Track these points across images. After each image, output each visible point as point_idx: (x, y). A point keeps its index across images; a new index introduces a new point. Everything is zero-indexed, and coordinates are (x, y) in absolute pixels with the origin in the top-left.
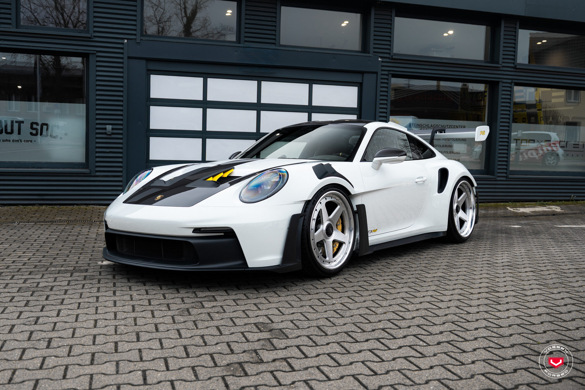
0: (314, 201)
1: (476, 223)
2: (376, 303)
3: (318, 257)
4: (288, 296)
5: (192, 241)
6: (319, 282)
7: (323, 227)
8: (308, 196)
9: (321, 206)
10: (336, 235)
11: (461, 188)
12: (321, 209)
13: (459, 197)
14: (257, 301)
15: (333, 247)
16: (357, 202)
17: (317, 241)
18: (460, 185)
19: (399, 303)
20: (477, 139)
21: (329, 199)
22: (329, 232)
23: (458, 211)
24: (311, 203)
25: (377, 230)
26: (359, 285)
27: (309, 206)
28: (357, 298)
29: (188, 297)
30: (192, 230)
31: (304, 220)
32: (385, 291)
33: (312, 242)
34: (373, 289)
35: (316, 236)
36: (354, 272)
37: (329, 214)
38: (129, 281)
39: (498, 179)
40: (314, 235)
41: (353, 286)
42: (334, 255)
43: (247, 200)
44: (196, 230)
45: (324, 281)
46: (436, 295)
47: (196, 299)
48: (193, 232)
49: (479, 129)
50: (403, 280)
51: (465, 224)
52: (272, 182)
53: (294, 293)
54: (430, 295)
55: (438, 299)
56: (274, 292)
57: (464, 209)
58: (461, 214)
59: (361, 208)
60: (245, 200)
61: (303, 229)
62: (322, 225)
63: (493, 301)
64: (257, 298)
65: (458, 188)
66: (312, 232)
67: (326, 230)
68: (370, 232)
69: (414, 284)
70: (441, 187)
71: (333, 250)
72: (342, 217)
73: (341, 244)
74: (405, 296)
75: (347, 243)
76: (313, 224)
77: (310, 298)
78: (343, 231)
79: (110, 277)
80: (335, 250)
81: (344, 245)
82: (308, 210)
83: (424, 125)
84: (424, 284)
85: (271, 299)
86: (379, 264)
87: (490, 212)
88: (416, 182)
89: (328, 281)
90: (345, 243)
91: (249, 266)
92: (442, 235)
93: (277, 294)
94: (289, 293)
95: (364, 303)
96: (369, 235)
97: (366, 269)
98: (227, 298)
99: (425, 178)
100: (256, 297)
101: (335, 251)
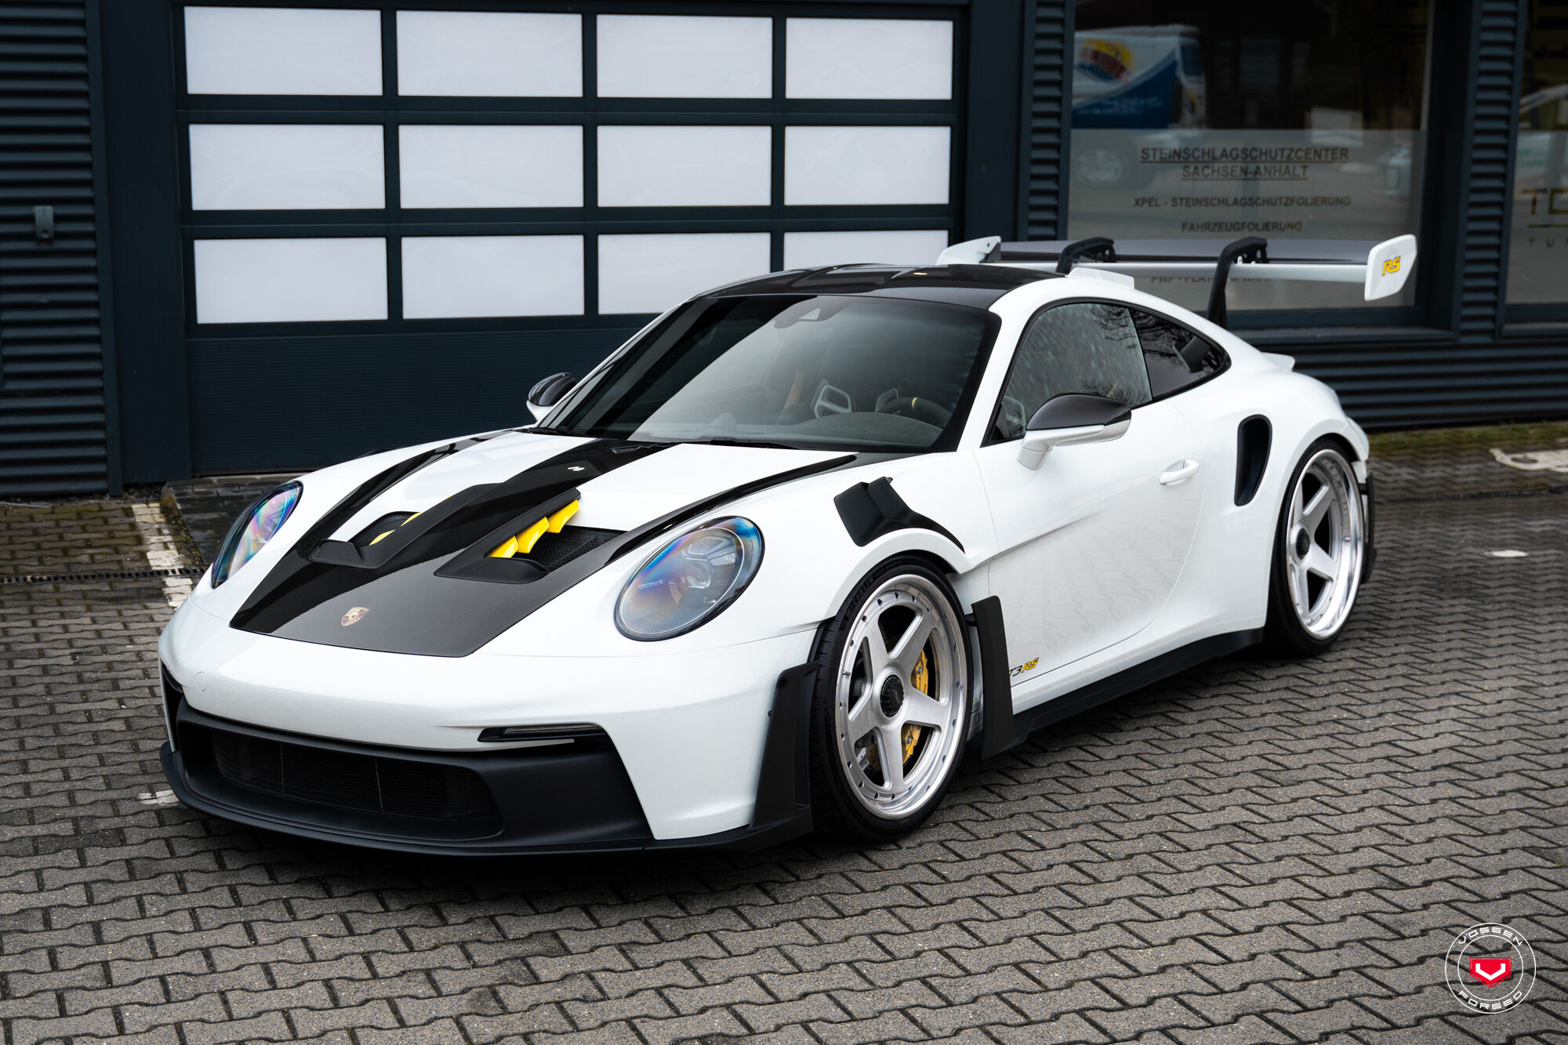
0: (846, 618)
1: (1364, 579)
2: (1042, 946)
3: (860, 785)
4: (778, 924)
5: (478, 767)
6: (865, 864)
7: (873, 690)
8: (827, 606)
9: (866, 628)
10: (912, 709)
11: (1317, 472)
12: (866, 639)
13: (1306, 500)
14: (688, 949)
15: (904, 744)
16: (971, 594)
17: (855, 736)
18: (1314, 464)
19: (1109, 944)
20: (1372, 290)
21: (890, 602)
22: (890, 701)
23: (1301, 550)
24: (835, 627)
25: (1036, 661)
26: (989, 870)
27: (831, 637)
28: (984, 925)
29: (479, 941)
30: (478, 733)
31: (817, 680)
32: (1068, 894)
33: (841, 742)
34: (1030, 888)
35: (852, 719)
36: (968, 813)
37: (890, 645)
38: (274, 881)
39: (1465, 340)
40: (846, 718)
41: (969, 878)
42: (908, 767)
43: (640, 632)
44: (488, 733)
45: (878, 857)
46: (1217, 908)
47: (506, 948)
48: (480, 740)
49: (1379, 251)
50: (1122, 844)
51: (1329, 587)
52: (715, 567)
53: (796, 914)
54: (1202, 906)
55: (1225, 925)
56: (734, 909)
57: (1324, 539)
58: (1315, 559)
59: (990, 609)
60: (632, 630)
61: (813, 710)
62: (868, 686)
63: (1385, 926)
64: (689, 936)
65: (1307, 475)
66: (839, 710)
67: (882, 697)
68: (1015, 672)
69: (1155, 863)
70: (1247, 486)
71: (904, 752)
72: (929, 649)
73: (927, 731)
74: (1128, 917)
75: (945, 726)
76: (844, 684)
77: (845, 933)
78: (933, 692)
79: (207, 862)
80: (910, 752)
81: (936, 734)
82: (827, 649)
83: (1197, 154)
84: (1185, 862)
85: (729, 940)
86: (1044, 774)
87: (1428, 474)
88: (1164, 484)
89: (891, 858)
90: (939, 728)
91: (658, 835)
92: (1246, 642)
93: (745, 919)
94: (779, 912)
95: (1006, 950)
96: (1013, 681)
97: (1004, 799)
98: (599, 941)
99: (1193, 465)
100: (683, 933)
101: (908, 756)
